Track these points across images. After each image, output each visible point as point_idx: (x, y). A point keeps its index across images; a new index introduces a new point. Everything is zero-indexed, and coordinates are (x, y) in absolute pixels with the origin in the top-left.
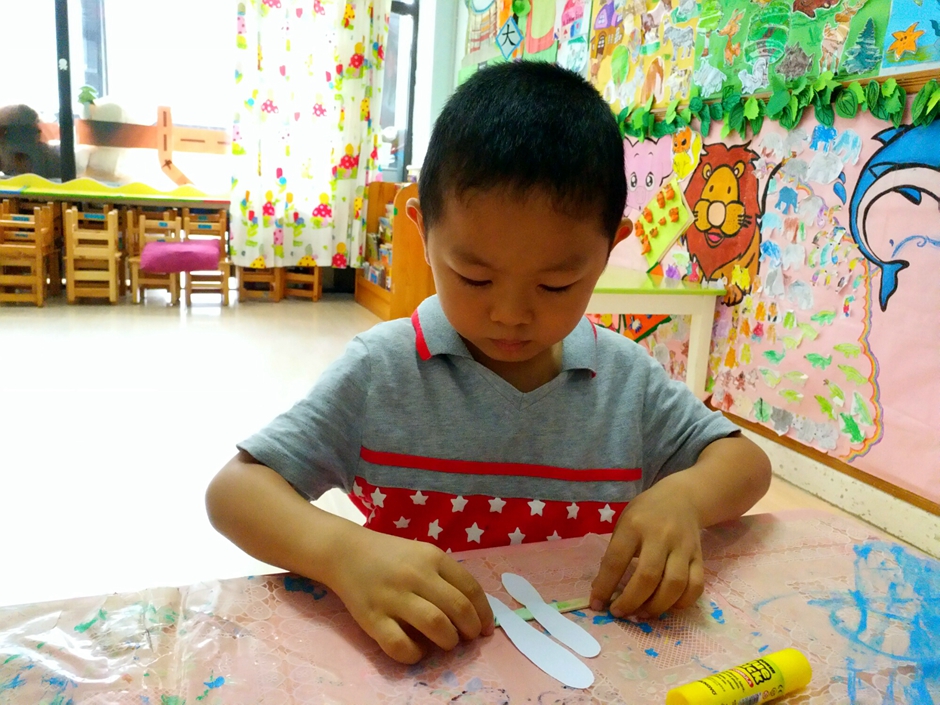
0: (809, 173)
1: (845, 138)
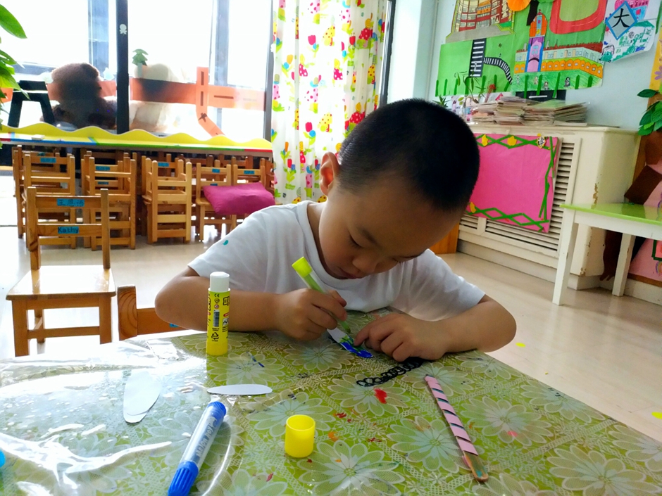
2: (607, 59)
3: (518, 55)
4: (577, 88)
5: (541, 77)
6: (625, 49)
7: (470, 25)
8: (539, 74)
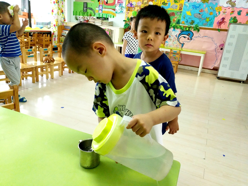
0: (172, 34)
1: (177, 31)
2: (117, 13)
3: (96, 8)
4: (111, 18)
5: (102, 14)
6: (120, 11)
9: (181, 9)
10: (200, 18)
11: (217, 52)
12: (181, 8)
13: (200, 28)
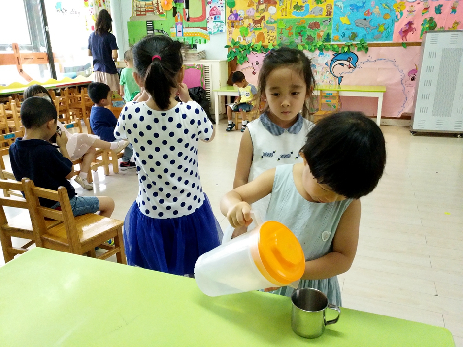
2: (210, 33)
3: (171, 29)
4: (200, 44)
6: (216, 30)
7: (142, 13)
8: (183, 38)
9: (329, 14)
10: (366, 27)
11: (405, 86)
12: (330, 12)
13: (369, 44)
